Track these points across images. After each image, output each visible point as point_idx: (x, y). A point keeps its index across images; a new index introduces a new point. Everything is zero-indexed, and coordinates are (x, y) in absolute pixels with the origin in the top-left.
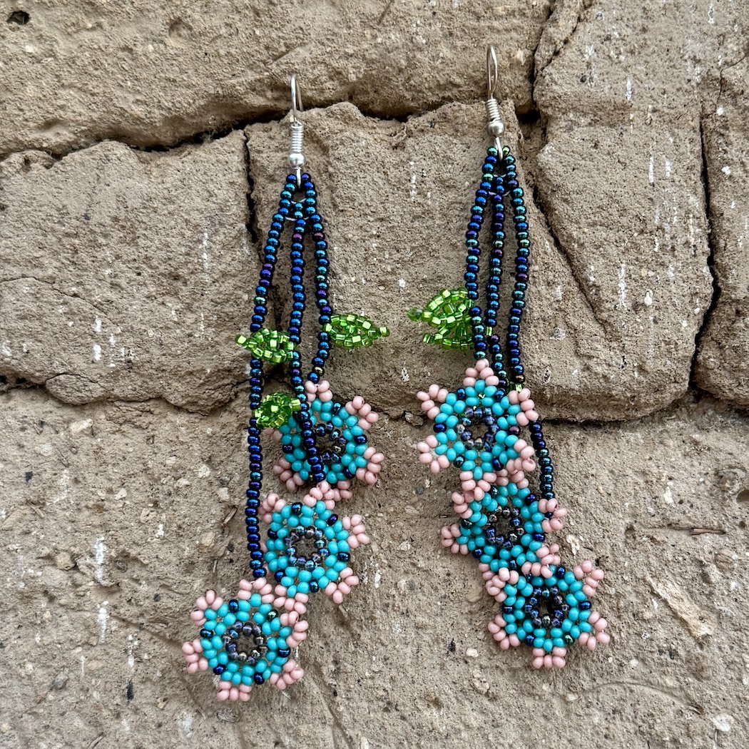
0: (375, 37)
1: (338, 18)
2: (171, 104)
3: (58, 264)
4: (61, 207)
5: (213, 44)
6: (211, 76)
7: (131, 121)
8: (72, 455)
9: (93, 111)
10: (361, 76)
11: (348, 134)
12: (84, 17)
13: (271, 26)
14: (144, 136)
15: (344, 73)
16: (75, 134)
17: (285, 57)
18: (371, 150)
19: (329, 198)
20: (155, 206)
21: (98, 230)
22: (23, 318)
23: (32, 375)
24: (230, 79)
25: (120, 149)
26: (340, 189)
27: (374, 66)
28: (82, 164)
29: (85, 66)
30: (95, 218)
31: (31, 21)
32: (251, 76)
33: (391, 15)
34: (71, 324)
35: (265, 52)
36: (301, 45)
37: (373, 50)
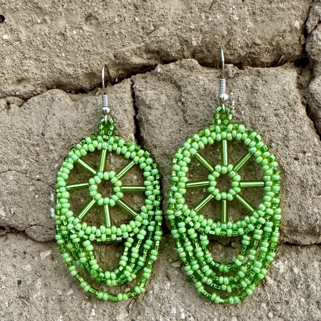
0: (207, 17)
1: (185, 8)
2: (87, 66)
3: (28, 162)
4: (28, 129)
5: (110, 28)
6: (110, 47)
7: (65, 77)
8: (42, 270)
9: (43, 72)
10: (199, 42)
11: (192, 77)
12: (35, 16)
13: (145, 15)
14: (73, 85)
15: (189, 41)
16: (34, 86)
17: (153, 33)
18: (206, 87)
19: (182, 116)
20: (81, 126)
21: (49, 141)
22: (11, 194)
23: (18, 226)
24: (122, 48)
25: (59, 94)
26: (189, 111)
27: (207, 35)
28: (39, 103)
29: (37, 45)
30: (47, 135)
31: (6, 20)
32: (134, 46)
33: (217, 3)
34: (37, 196)
35: (141, 31)
36: (163, 25)
37: (206, 26)
